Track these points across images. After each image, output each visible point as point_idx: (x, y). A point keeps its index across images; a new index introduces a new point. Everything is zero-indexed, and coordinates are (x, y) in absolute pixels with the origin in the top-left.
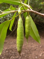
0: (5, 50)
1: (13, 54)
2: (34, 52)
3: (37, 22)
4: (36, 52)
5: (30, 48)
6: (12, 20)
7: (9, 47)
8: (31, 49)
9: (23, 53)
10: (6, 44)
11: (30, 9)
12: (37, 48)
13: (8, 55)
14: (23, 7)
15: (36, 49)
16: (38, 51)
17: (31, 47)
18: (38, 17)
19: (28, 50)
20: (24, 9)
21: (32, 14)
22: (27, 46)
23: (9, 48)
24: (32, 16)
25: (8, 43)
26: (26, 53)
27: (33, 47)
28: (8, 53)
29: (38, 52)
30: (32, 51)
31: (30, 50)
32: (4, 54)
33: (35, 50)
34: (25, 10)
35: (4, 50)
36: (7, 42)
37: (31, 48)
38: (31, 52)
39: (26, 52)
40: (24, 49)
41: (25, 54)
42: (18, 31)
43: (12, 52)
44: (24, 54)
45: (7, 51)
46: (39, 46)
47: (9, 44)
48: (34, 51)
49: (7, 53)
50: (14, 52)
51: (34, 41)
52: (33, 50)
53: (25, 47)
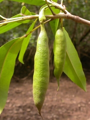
0: (18, 108)
1: (34, 116)
2: (75, 113)
3: (84, 52)
4: (81, 115)
5: (68, 106)
6: (26, 37)
7: (25, 101)
8: (70, 107)
9: (53, 114)
10: (20, 95)
11: (65, 13)
12: (83, 105)
13: (22, 117)
14: (49, 7)
15: (80, 108)
16: (84, 112)
17: (70, 103)
18: (87, 42)
19: (63, 108)
20: (52, 12)
21: (75, 36)
22: (63, 101)
23: (25, 104)
24: (74, 40)
25: (23, 93)
26: (59, 115)
27: (75, 102)
28: (23, 113)
29: (85, 114)
30: (71, 112)
31: (67, 110)
32: (15, 115)
33: (78, 108)
34: (54, 14)
35: (16, 106)
36: (22, 91)
37: (71, 105)
38: (71, 114)
39: (59, 112)
40: (56, 107)
41: (57, 117)
42: (37, 60)
43: (31, 112)
44: (55, 116)
45: (21, 110)
46: (86, 101)
47: (25, 95)
48: (76, 111)
49: (21, 113)
50: (35, 113)
51: (77, 91)
52: (75, 109)
53: (58, 102)
